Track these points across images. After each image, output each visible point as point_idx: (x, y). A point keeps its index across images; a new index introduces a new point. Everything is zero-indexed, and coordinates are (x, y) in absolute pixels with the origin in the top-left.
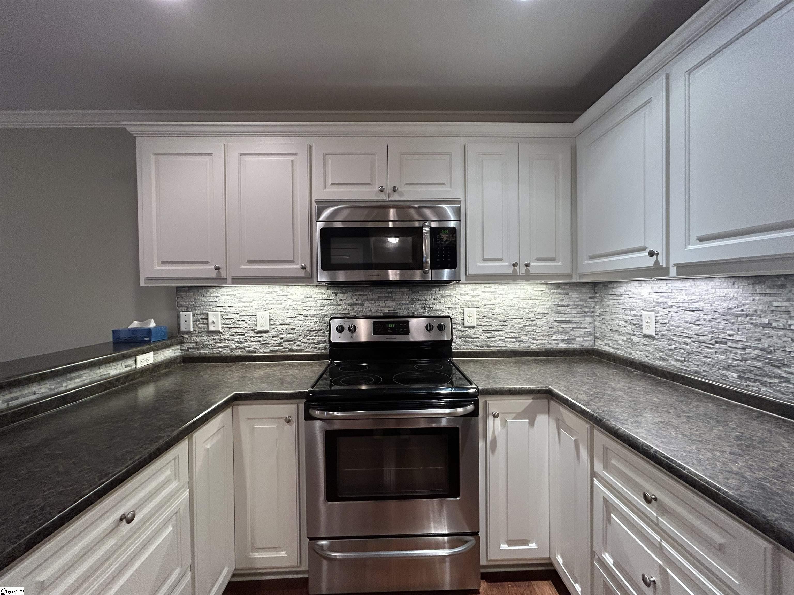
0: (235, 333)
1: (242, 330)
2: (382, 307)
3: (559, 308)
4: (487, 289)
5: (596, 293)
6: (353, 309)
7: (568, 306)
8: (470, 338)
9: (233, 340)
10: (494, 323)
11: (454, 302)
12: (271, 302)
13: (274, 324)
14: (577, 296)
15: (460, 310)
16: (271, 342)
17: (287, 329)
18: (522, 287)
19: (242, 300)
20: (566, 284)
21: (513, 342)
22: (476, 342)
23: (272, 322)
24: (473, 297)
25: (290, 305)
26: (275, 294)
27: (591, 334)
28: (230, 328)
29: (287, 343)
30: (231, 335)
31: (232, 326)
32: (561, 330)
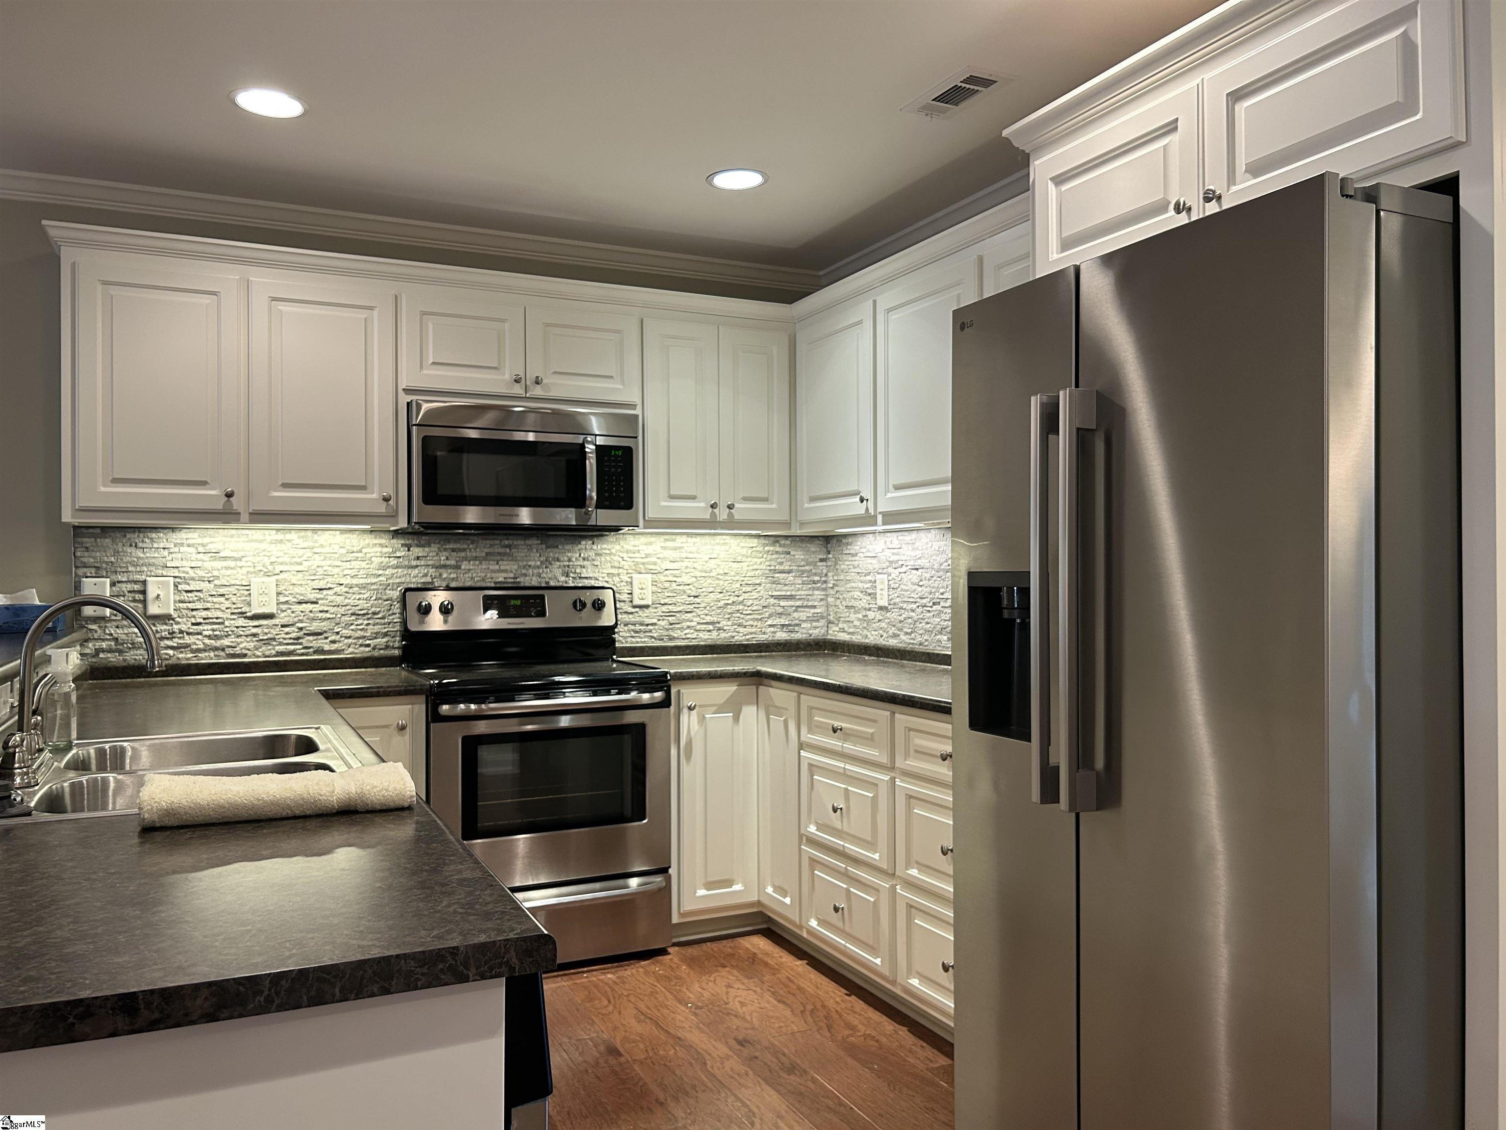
0: (204, 619)
1: (220, 614)
2: (494, 571)
3: (777, 575)
4: (670, 544)
5: (829, 553)
6: (441, 575)
7: (789, 572)
8: (642, 624)
9: (198, 634)
10: (679, 599)
11: (616, 564)
12: (279, 560)
13: (286, 602)
14: (802, 557)
15: (625, 578)
16: (279, 636)
17: (311, 612)
18: (722, 541)
19: (221, 555)
20: (786, 537)
21: (709, 631)
22: (650, 631)
23: (282, 599)
24: (647, 556)
25: (318, 567)
26: (289, 544)
27: (822, 617)
28: (192, 610)
29: (311, 638)
30: (193, 624)
31: (198, 605)
32: (780, 610)
